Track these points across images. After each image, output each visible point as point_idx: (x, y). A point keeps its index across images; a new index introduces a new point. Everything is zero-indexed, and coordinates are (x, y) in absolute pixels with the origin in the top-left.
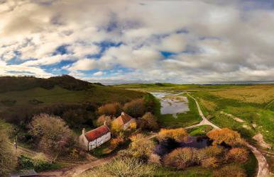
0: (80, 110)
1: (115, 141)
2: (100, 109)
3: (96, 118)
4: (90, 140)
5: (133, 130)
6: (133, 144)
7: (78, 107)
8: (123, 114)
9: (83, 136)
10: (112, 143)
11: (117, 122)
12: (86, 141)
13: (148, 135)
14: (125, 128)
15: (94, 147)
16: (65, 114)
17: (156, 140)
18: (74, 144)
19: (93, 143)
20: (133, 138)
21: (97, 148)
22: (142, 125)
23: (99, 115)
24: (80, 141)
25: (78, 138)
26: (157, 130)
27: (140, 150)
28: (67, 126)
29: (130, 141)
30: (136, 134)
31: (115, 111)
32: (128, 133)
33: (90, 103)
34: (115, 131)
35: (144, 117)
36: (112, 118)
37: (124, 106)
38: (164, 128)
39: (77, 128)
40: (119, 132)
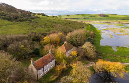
0: (26, 41)
1: (59, 68)
2: (46, 39)
3: (42, 48)
4: (38, 68)
5: (74, 57)
6: (74, 71)
7: (24, 38)
8: (65, 43)
9: (31, 65)
10: (57, 69)
11: (61, 50)
12: (35, 70)
13: (87, 63)
14: (67, 55)
15: (42, 75)
16: (10, 47)
17: (93, 69)
18: (24, 76)
19: (41, 71)
20: (74, 65)
21: (45, 76)
22: (82, 54)
23: (45, 44)
24: (30, 71)
25: (27, 68)
26: (95, 60)
27: (79, 77)
28: (15, 59)
29: (71, 68)
30: (76, 62)
31: (59, 40)
32: (70, 61)
33: (35, 33)
34: (58, 58)
35: (84, 46)
36: (56, 47)
37: (66, 35)
38: (101, 59)
39: (25, 58)
40: (62, 60)
